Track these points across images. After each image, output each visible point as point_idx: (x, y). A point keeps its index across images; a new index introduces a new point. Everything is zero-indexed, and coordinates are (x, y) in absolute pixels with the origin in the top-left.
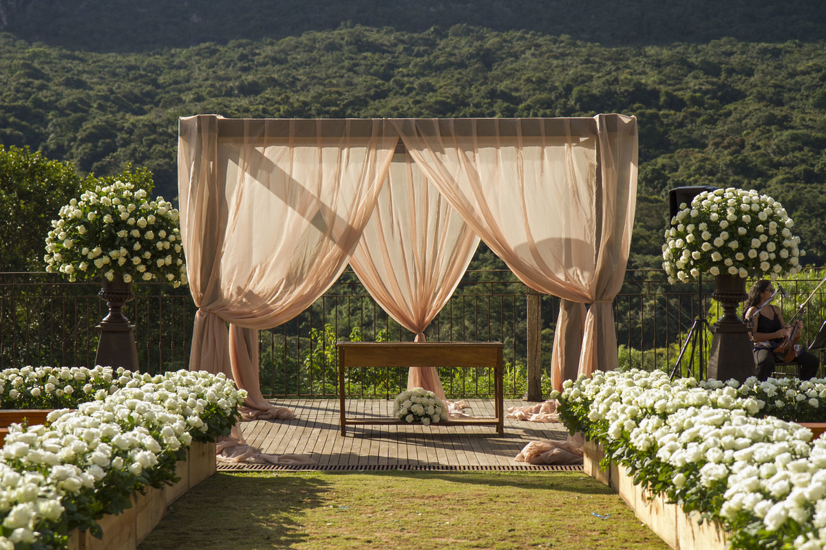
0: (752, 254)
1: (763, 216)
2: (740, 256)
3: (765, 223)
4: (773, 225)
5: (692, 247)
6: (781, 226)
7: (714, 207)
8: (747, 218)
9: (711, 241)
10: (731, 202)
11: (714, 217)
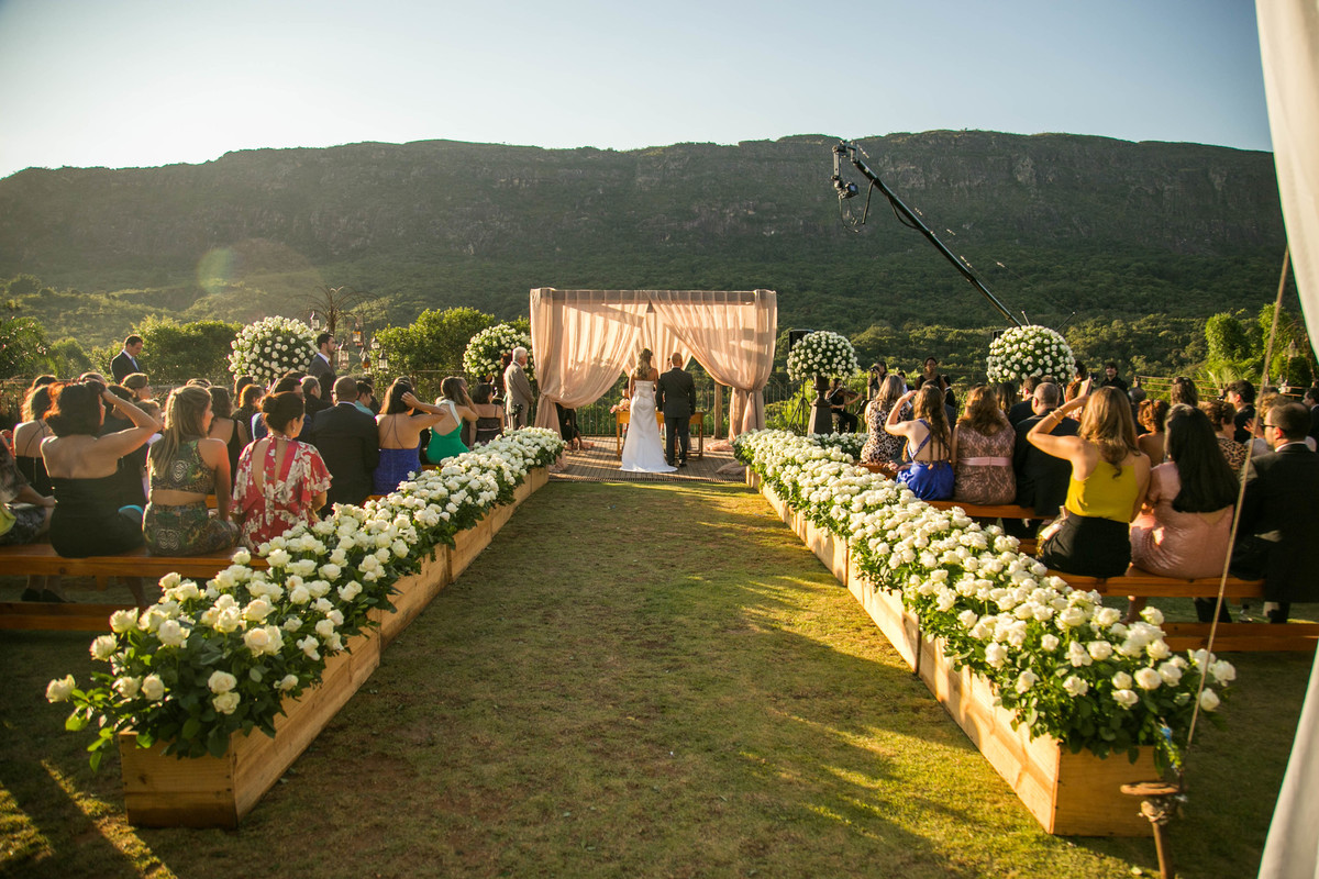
0: (834, 366)
1: (839, 346)
2: (828, 367)
3: (841, 350)
4: (845, 351)
5: (804, 361)
6: (849, 352)
7: (815, 341)
8: (831, 347)
9: (813, 359)
10: (824, 338)
11: (815, 346)
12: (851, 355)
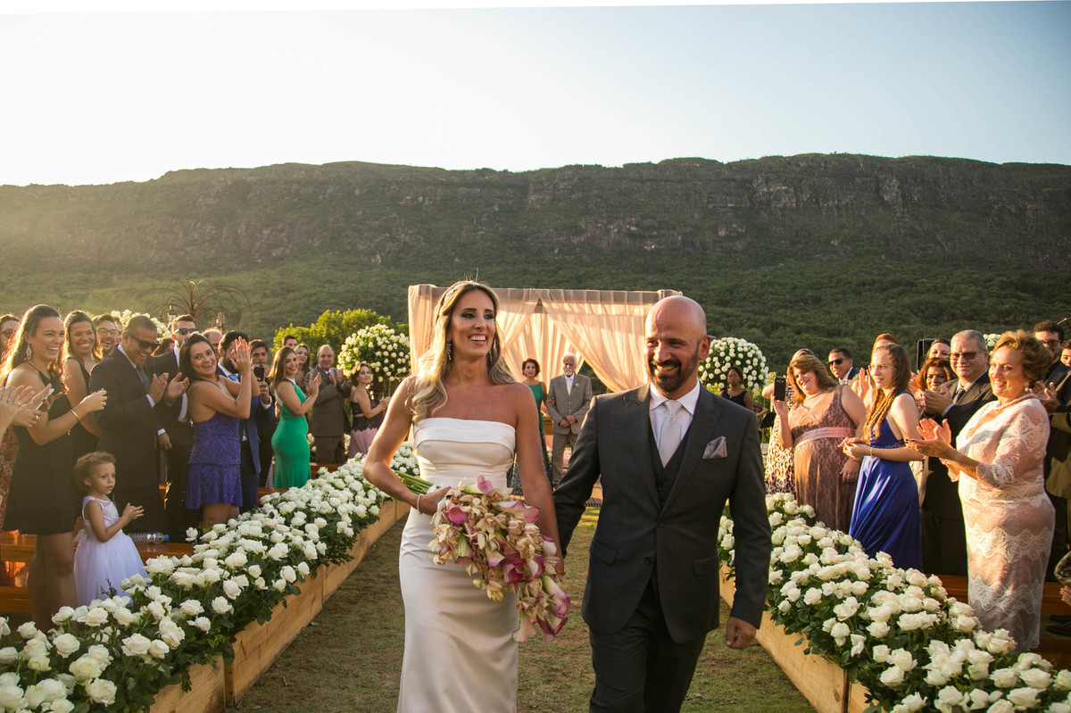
1: (750, 355)
3: (751, 359)
4: (755, 360)
6: (760, 361)
7: (722, 349)
8: (741, 356)
9: (720, 368)
10: (732, 346)
11: (722, 354)
12: (762, 365)
